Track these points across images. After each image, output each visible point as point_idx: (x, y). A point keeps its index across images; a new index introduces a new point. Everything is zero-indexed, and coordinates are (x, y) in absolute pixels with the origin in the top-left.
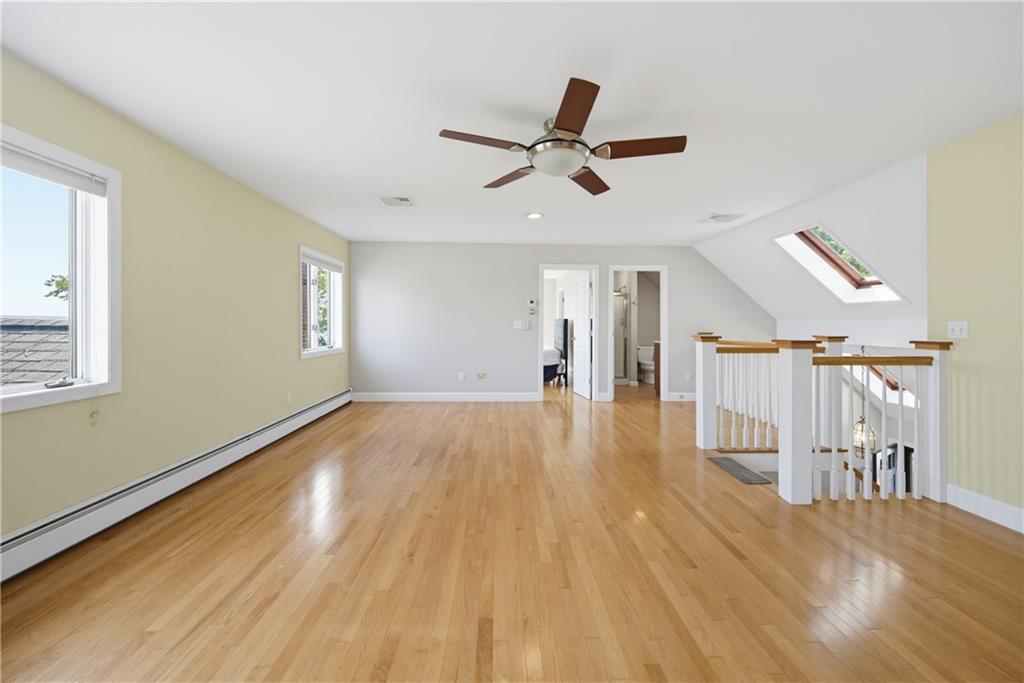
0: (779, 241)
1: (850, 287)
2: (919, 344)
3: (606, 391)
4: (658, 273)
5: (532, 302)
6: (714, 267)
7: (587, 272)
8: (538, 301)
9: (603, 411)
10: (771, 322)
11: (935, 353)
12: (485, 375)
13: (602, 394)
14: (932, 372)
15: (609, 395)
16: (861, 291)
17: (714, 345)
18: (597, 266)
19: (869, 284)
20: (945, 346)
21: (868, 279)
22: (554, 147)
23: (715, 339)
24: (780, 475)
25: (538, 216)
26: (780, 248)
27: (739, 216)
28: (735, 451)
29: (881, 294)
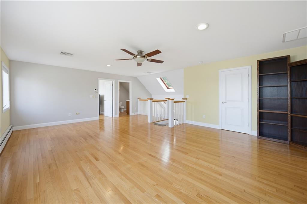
0: (157, 79)
1: (167, 89)
2: (183, 99)
3: (117, 114)
4: (129, 83)
5: (96, 89)
6: (141, 82)
7: (111, 81)
8: (97, 89)
9: (116, 120)
10: (151, 95)
11: (185, 100)
12: (79, 113)
13: (116, 115)
14: (185, 103)
15: (118, 115)
16: (168, 89)
17: (152, 100)
18: (115, 80)
19: (169, 88)
20: (186, 99)
21: (169, 87)
22: (141, 57)
23: (152, 99)
24: (169, 124)
25: (110, 66)
26: (157, 80)
27: (151, 73)
28: (157, 122)
29: (172, 90)
